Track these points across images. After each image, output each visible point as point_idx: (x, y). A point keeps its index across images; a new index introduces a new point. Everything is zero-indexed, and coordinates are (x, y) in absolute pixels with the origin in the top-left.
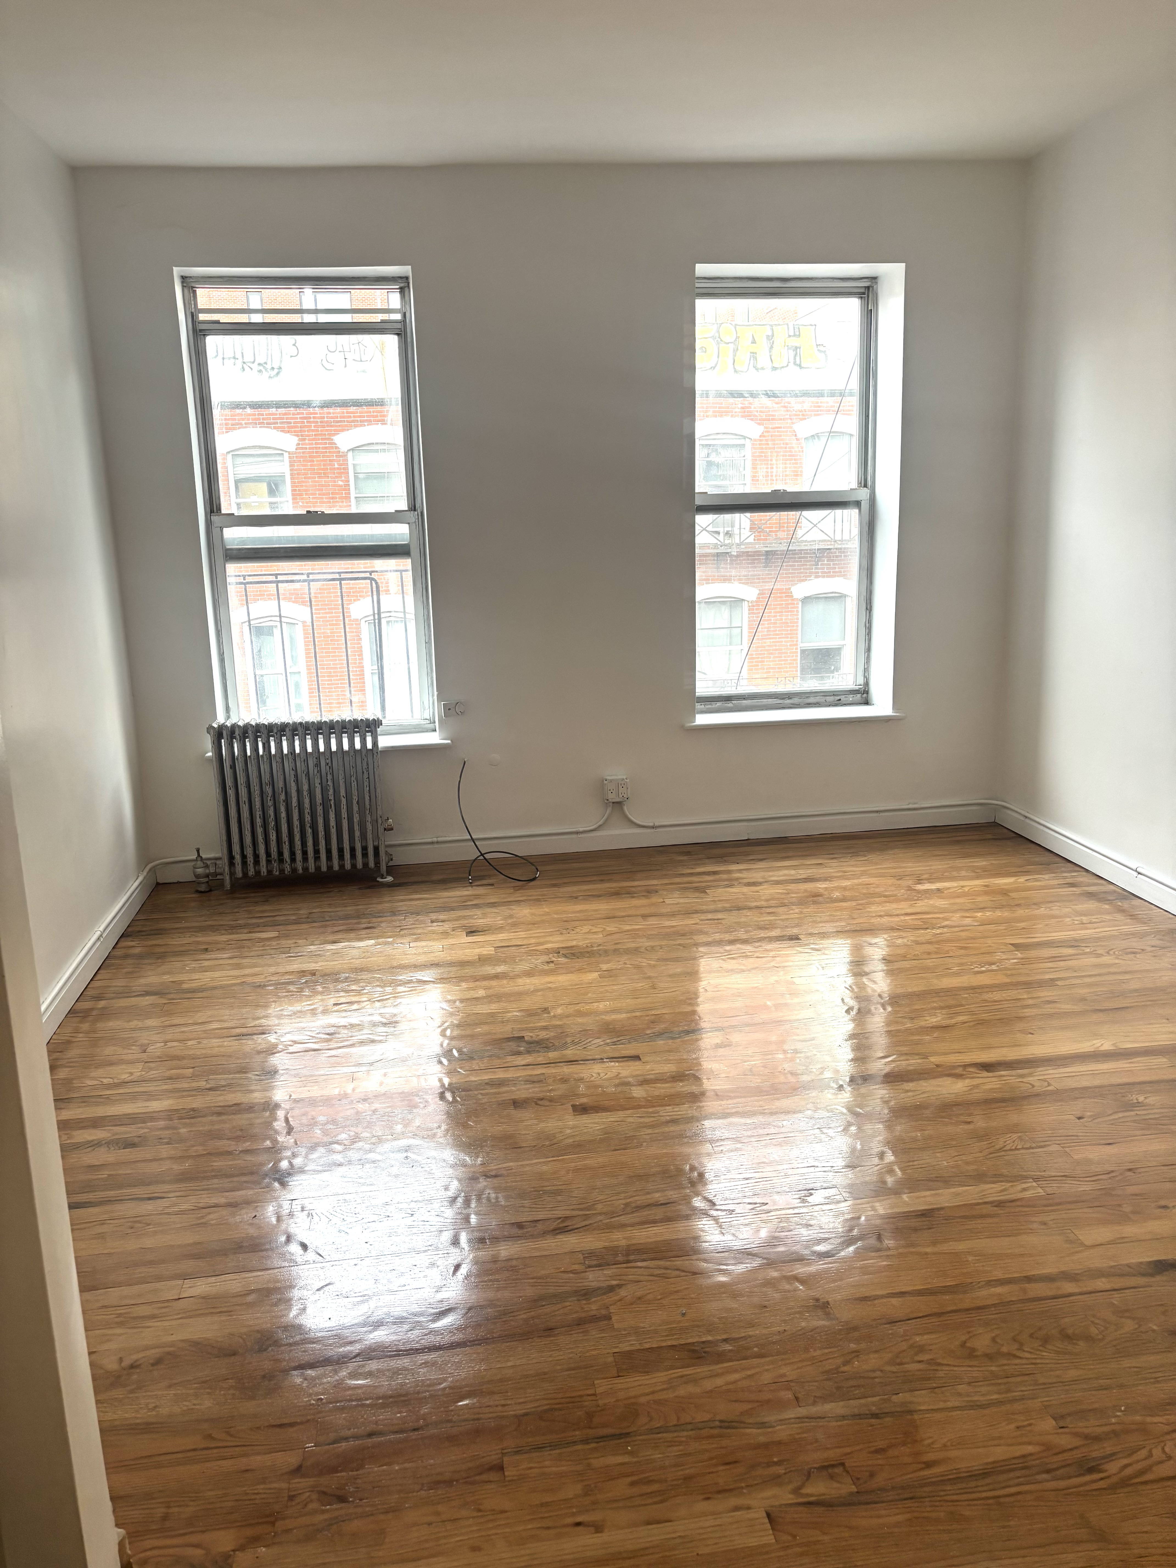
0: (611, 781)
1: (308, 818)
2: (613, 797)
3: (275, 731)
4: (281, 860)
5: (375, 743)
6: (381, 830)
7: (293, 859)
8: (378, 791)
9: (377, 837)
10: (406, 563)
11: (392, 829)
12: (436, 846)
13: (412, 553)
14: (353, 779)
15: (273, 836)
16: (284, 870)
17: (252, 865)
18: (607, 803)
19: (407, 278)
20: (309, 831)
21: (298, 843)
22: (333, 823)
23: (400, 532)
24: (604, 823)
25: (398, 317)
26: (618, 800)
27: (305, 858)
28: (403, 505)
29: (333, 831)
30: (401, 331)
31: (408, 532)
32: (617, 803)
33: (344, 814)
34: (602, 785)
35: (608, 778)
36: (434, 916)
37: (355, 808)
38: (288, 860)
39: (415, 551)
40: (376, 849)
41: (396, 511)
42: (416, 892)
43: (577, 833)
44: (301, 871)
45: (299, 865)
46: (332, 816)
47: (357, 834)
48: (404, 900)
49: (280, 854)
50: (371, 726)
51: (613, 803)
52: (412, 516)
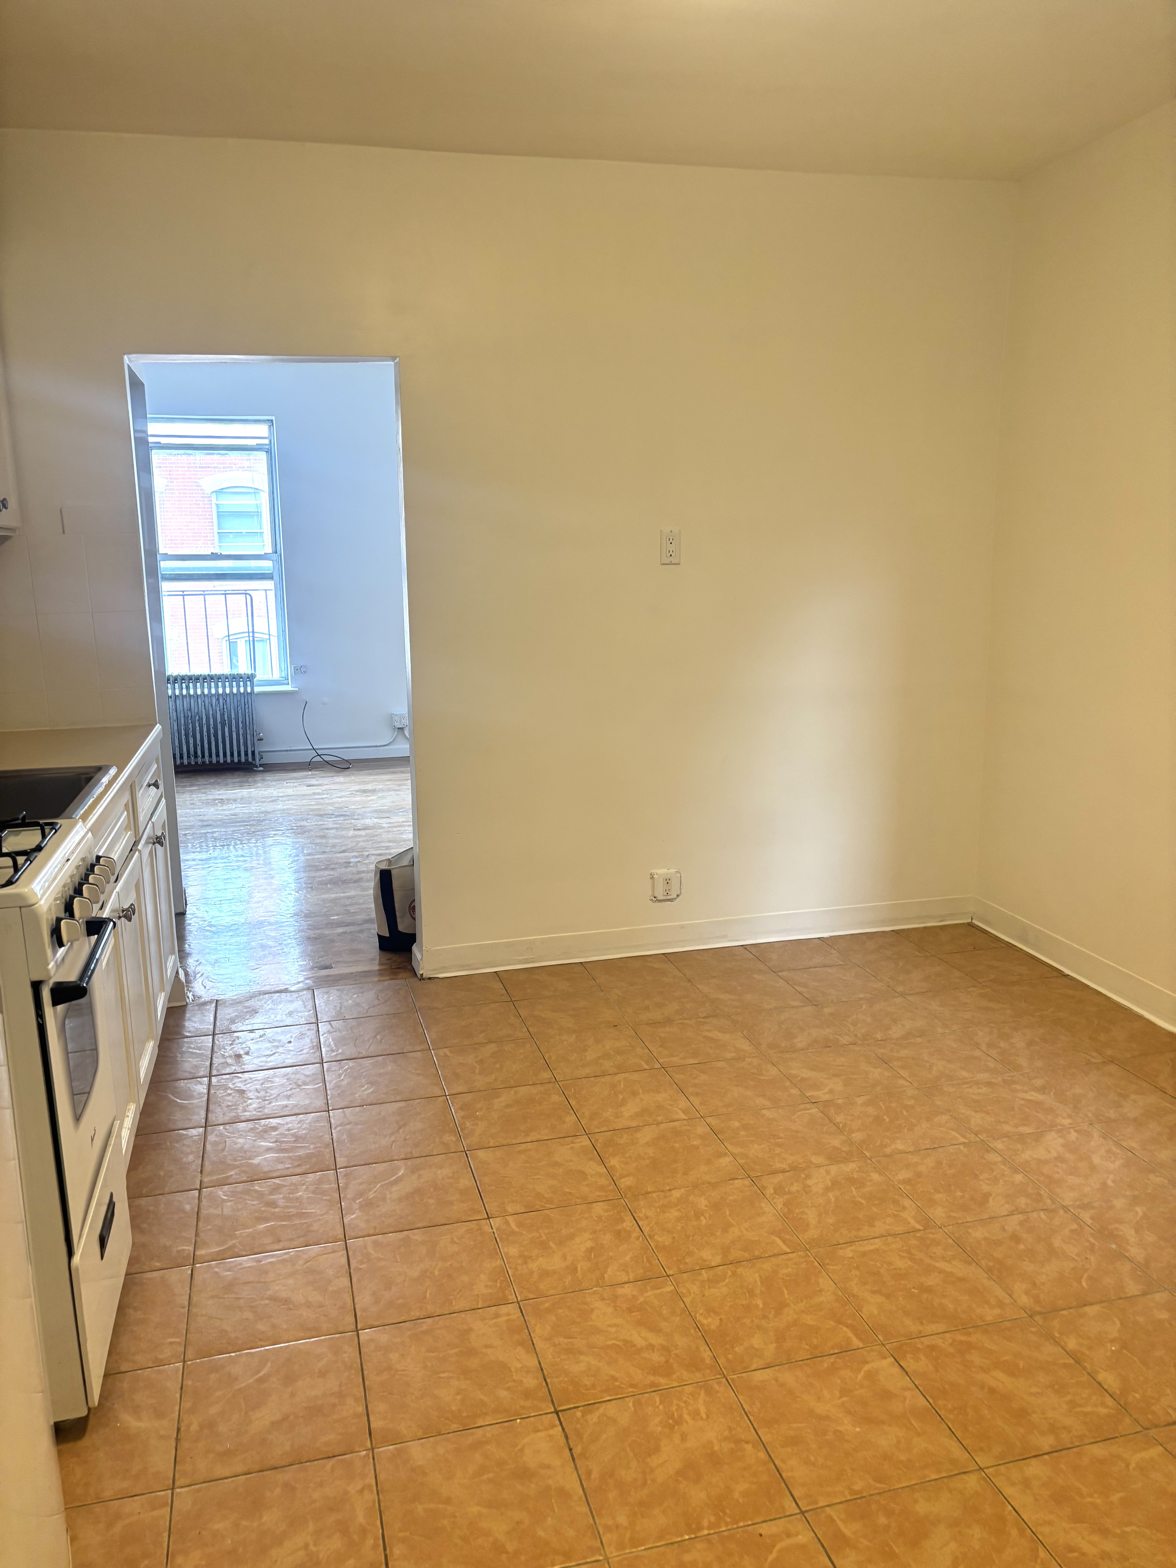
0: (396, 715)
1: (212, 731)
2: (398, 725)
3: (193, 679)
4: (196, 756)
5: (252, 689)
6: (256, 739)
7: (203, 756)
8: (254, 715)
9: (253, 745)
10: (269, 584)
11: (262, 740)
12: (290, 752)
13: (274, 578)
14: (239, 708)
15: (191, 741)
16: (198, 762)
17: (179, 758)
18: (394, 728)
19: (272, 421)
20: (213, 739)
21: (206, 746)
22: (227, 734)
23: (266, 565)
24: (393, 740)
25: (266, 442)
26: (400, 726)
27: (210, 756)
28: (269, 549)
29: (227, 739)
30: (269, 452)
31: (272, 565)
32: (401, 728)
33: (234, 729)
34: (391, 717)
35: (395, 713)
36: (288, 781)
37: (241, 725)
38: (201, 756)
39: (276, 577)
40: (253, 753)
41: (265, 553)
42: (278, 773)
43: (376, 746)
44: (208, 763)
45: (207, 759)
46: (226, 730)
47: (242, 741)
48: (269, 777)
49: (196, 752)
50: (250, 678)
51: (398, 728)
52: (275, 557)
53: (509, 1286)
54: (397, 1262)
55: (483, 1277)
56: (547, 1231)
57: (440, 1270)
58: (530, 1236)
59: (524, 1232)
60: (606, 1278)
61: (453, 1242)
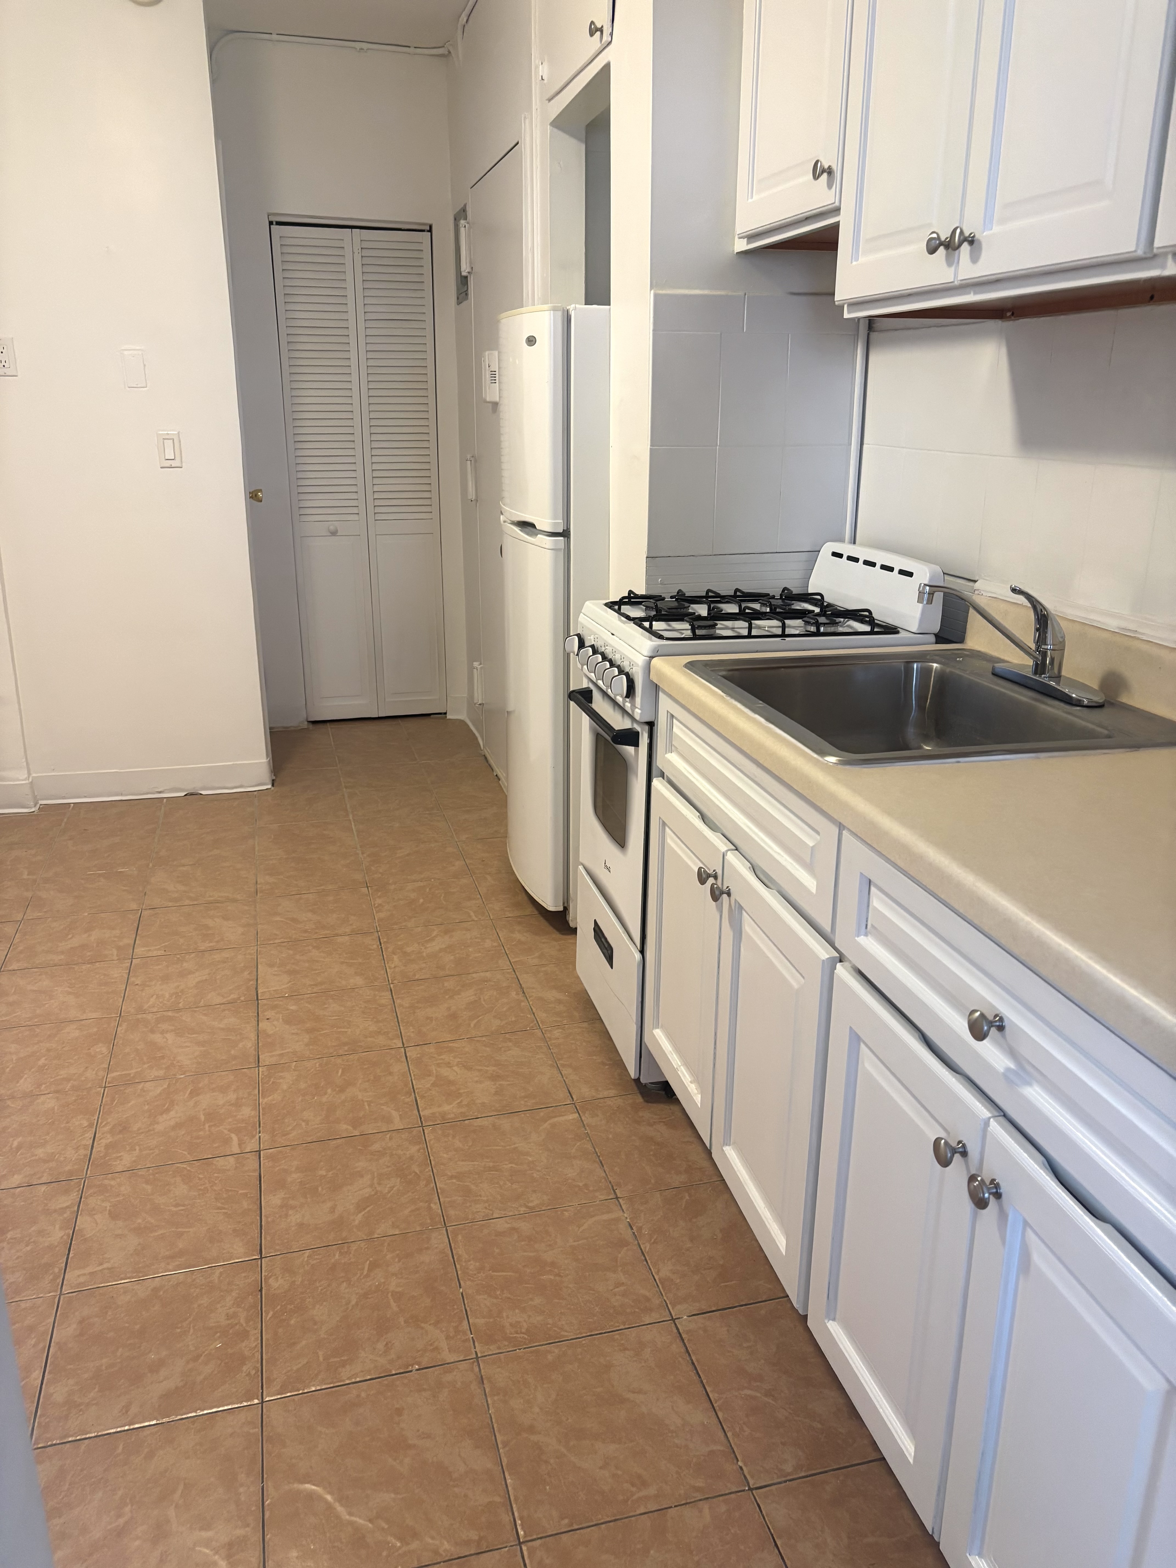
53: (262, 1079)
54: (367, 1101)
55: (285, 1087)
56: (201, 1133)
57: (326, 1094)
58: (221, 1128)
59: (226, 1132)
60: (167, 1084)
61: (307, 1122)
